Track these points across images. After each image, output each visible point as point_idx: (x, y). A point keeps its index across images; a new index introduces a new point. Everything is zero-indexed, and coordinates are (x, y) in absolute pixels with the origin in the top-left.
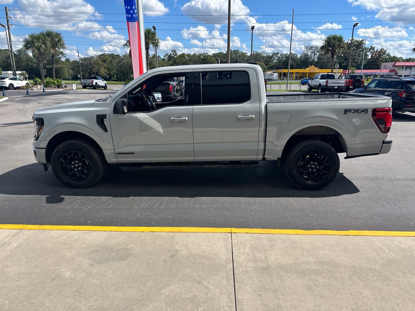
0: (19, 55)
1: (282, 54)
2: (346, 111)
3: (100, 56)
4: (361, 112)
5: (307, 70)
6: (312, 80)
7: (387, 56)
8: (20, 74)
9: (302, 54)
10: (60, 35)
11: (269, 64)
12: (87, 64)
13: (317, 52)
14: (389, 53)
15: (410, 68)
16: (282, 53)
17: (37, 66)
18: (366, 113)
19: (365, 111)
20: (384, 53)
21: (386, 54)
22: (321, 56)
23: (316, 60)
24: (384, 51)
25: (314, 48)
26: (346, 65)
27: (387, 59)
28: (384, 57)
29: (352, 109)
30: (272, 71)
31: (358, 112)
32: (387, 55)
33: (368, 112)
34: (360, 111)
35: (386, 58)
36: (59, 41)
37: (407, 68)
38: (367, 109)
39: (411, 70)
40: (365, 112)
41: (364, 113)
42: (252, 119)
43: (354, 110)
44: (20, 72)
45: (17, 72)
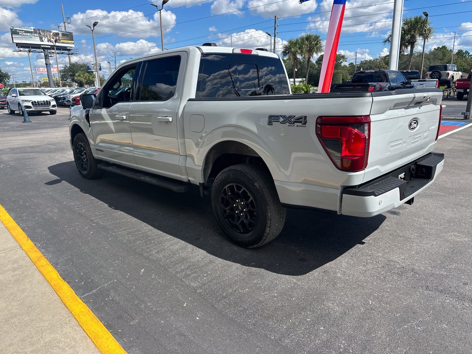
0: (303, 63)
2: (273, 119)
3: (384, 57)
4: (294, 122)
8: (300, 81)
10: (319, 37)
12: (367, 67)
17: (317, 72)
18: (303, 124)
19: (302, 120)
29: (281, 116)
31: (290, 122)
33: (306, 123)
34: (292, 120)
36: (316, 44)
38: (305, 117)
40: (301, 122)
41: (300, 124)
42: (168, 122)
43: (284, 117)
44: (300, 79)
45: (296, 80)
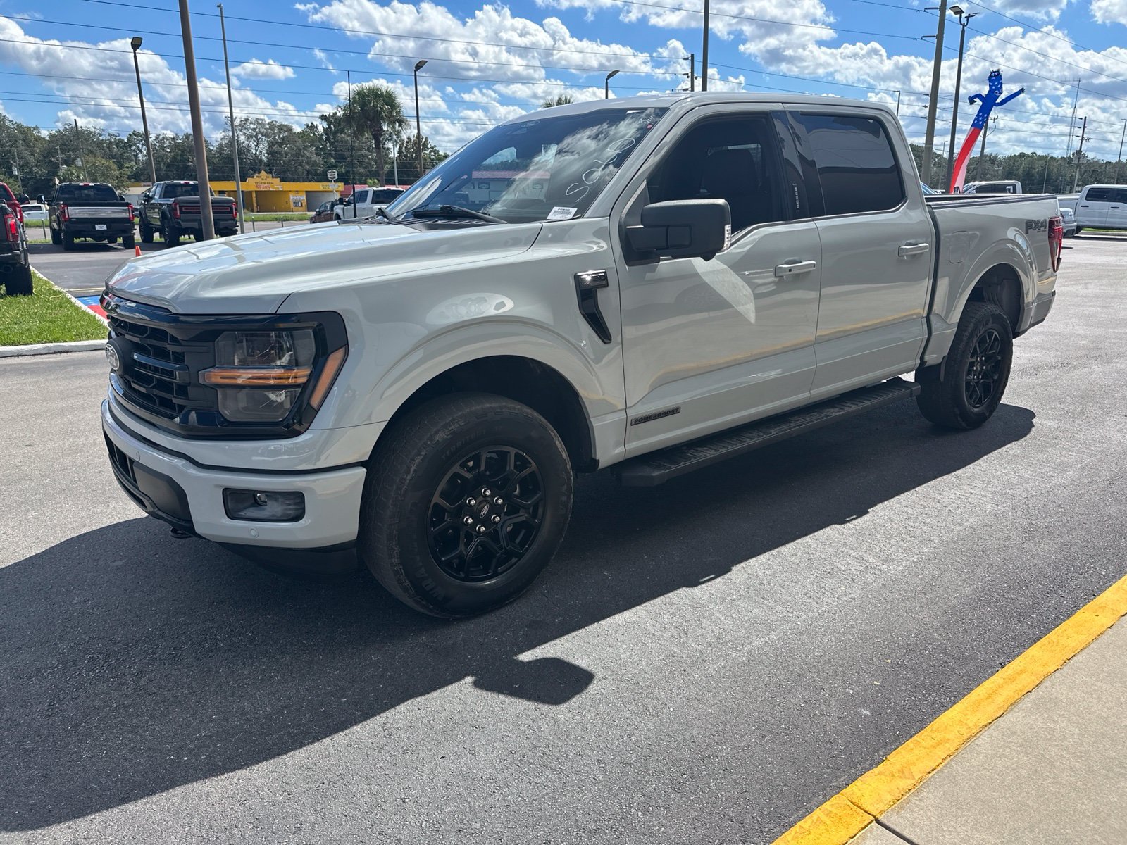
1: (161, 137)
5: (251, 184)
6: (345, 205)
7: (433, 153)
9: (222, 139)
11: (126, 165)
13: (263, 136)
14: (435, 146)
15: (486, 183)
16: (159, 135)
20: (425, 144)
21: (428, 149)
22: (276, 148)
23: (264, 157)
24: (424, 140)
25: (251, 123)
26: (344, 172)
27: (433, 160)
28: (426, 154)
30: (144, 186)
32: (431, 152)
35: (430, 158)
37: (482, 183)
39: (489, 188)
